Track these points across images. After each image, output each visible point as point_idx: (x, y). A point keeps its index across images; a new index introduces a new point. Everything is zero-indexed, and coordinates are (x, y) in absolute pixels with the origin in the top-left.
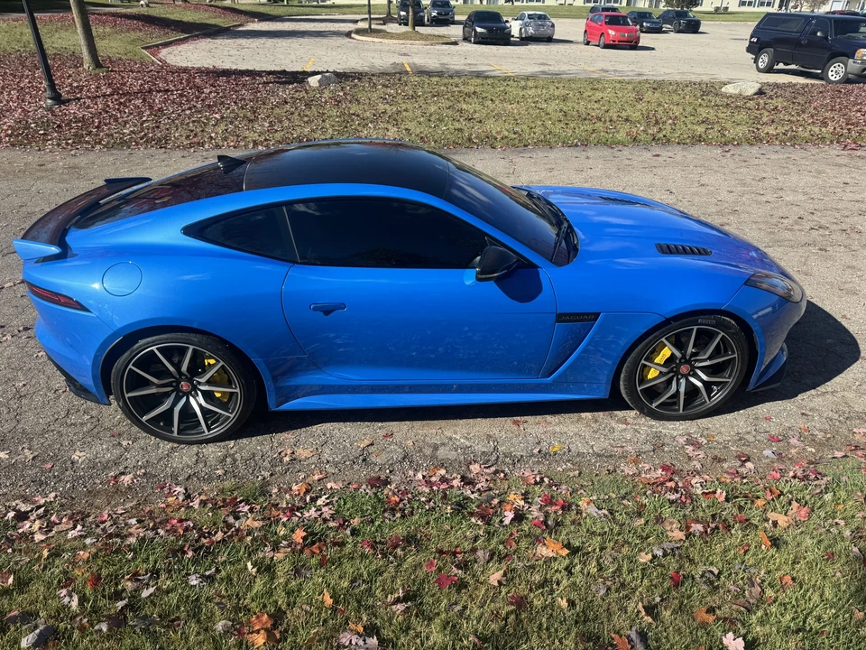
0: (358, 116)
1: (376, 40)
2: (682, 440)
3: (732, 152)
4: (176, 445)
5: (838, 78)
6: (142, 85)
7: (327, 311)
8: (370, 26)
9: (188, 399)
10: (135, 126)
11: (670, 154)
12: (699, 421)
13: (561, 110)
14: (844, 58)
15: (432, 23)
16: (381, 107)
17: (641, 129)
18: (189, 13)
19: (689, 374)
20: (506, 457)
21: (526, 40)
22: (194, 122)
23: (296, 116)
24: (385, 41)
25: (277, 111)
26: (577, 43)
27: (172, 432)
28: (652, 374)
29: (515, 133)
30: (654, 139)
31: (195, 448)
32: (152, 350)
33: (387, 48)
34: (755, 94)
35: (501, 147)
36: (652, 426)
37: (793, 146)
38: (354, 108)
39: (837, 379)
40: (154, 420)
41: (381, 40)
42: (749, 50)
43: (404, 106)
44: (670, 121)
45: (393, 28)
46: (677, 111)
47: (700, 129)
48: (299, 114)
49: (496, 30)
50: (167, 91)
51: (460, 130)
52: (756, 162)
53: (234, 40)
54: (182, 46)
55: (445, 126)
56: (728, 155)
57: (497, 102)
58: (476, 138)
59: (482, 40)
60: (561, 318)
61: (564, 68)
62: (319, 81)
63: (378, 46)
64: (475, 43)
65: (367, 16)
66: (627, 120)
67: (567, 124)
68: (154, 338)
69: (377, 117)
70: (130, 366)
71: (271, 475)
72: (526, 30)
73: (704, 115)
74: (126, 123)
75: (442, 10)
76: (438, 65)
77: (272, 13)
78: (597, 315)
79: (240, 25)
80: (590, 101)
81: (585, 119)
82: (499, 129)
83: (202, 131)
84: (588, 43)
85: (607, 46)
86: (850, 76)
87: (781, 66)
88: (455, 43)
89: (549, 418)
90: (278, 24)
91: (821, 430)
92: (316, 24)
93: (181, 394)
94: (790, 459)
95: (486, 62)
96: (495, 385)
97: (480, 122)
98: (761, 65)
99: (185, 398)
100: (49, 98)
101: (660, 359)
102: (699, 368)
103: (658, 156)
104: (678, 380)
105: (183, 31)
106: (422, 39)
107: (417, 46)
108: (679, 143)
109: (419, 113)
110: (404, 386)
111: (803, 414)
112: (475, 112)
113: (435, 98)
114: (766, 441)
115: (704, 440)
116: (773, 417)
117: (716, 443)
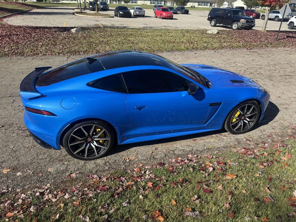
0: (94, 42)
1: (84, 16)
2: (245, 139)
3: (217, 52)
4: (85, 161)
5: (235, 28)
6: (6, 33)
7: (140, 109)
8: (81, 11)
9: (90, 144)
10: (9, 48)
11: (199, 53)
12: (246, 133)
13: (161, 40)
14: (237, 22)
15: (101, 10)
16: (101, 39)
17: (188, 45)
18: (9, 5)
19: (244, 119)
20: (197, 151)
21: (136, 16)
22: (32, 46)
23: (71, 43)
24: (88, 16)
25: (63, 41)
26: (152, 17)
27: (85, 157)
28: (234, 120)
29: (149, 47)
30: (193, 48)
31: (93, 161)
32: (80, 128)
33: (90, 19)
34: (217, 33)
36: (234, 137)
37: (233, 49)
38: (91, 40)
39: (276, 117)
40: (78, 153)
41: (86, 16)
42: (208, 19)
43: (109, 39)
44: (196, 42)
45: (88, 11)
46: (196, 39)
47: (205, 45)
48: (72, 42)
49: (127, 13)
50: (17, 35)
51: (131, 47)
52: (225, 54)
53: (31, 16)
54: (11, 18)
55: (125, 45)
56: (216, 52)
57: (140, 37)
58: (137, 49)
59: (122, 16)
60: (211, 105)
61: (152, 25)
62: (76, 31)
63: (86, 18)
64: (119, 17)
65: (78, 7)
66: (183, 42)
67: (165, 44)
68: (81, 123)
69: (101, 43)
70: (72, 134)
71: (125, 167)
72: (135, 13)
73: (205, 40)
74: (4, 47)
75: (105, 6)
76: (111, 25)
77: (41, 6)
78: (221, 103)
79: (30, 10)
80: (169, 36)
81: (170, 42)
82: (144, 46)
83: (37, 49)
84: (156, 17)
85: (163, 18)
86: (239, 27)
87: (218, 25)
88: (113, 17)
89: (203, 137)
90: (45, 10)
91: (279, 132)
92: (59, 10)
93: (87, 143)
94: (276, 141)
95: (126, 23)
96: (185, 129)
97: (137, 44)
98: (212, 24)
99: (89, 144)
101: (236, 115)
102: (247, 117)
103: (196, 53)
104: (241, 121)
105: (10, 12)
106: (101, 15)
107: (100, 18)
108: (200, 49)
109: (115, 41)
110: (156, 132)
111: (273, 128)
112: (134, 40)
113: (119, 36)
114: (267, 137)
115: (250, 139)
116: (265, 130)
117: (254, 139)
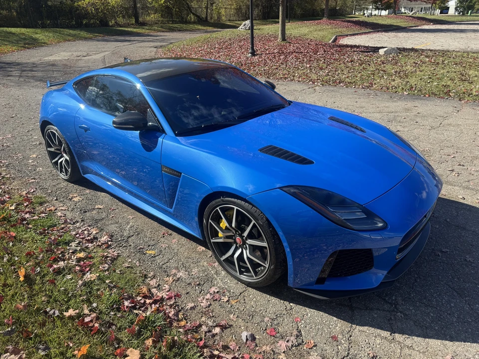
7: (86, 130)
32: (49, 132)
35: (468, 101)
38: (388, 67)
40: (54, 163)
43: (422, 69)
50: (302, 53)
55: (439, 82)
58: (454, 92)
60: (164, 168)
62: (385, 52)
68: (48, 126)
69: (397, 73)
70: (46, 136)
78: (180, 174)
93: (62, 156)
99: (63, 158)
100: (250, 53)
101: (222, 224)
112: (476, 76)
114: (264, 329)
115: (226, 299)
116: (303, 322)
117: (229, 306)
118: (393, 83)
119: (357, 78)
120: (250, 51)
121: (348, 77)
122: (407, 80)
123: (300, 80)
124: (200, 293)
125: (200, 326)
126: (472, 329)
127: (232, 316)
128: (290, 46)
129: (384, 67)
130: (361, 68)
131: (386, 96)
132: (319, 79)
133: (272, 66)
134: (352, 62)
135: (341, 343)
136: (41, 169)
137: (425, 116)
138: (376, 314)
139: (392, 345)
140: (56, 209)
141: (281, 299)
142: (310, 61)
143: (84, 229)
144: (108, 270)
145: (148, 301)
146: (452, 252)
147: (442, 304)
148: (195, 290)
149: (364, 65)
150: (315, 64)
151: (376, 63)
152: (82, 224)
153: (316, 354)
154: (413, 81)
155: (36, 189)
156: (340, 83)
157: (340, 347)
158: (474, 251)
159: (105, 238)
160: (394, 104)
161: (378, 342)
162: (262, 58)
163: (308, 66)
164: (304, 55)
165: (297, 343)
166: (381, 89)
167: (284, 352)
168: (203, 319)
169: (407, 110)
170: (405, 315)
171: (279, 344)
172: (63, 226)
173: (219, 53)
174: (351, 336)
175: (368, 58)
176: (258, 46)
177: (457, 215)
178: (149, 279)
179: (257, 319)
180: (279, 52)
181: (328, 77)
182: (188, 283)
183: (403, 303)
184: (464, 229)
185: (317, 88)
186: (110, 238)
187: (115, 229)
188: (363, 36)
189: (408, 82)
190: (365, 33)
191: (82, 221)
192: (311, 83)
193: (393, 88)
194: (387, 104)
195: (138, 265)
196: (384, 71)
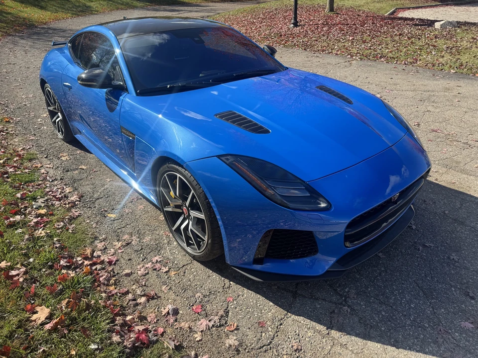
2: (156, 259)
36: (170, 244)
38: (440, 42)
50: (349, 24)
60: (122, 129)
78: (134, 136)
114: (191, 305)
115: (165, 270)
116: (235, 302)
117: (166, 277)
118: (441, 60)
119: (401, 53)
120: (293, 21)
121: (391, 52)
122: (459, 57)
123: (339, 53)
124: (143, 261)
125: (127, 293)
126: (425, 336)
127: (164, 288)
128: (337, 17)
129: (436, 42)
130: (409, 42)
131: (429, 73)
132: (359, 53)
133: (312, 38)
134: (400, 35)
135: (267, 330)
136: (45, 127)
137: (465, 98)
138: (320, 304)
139: (324, 340)
140: (42, 166)
141: (222, 276)
142: (355, 33)
143: (59, 187)
144: (61, 228)
145: (86, 262)
146: (437, 247)
147: (401, 303)
148: (139, 258)
149: (413, 39)
150: (359, 37)
151: (428, 37)
152: (60, 182)
153: (235, 338)
154: (464, 58)
155: (33, 146)
156: (381, 57)
157: (264, 334)
158: (464, 249)
159: (74, 198)
160: (435, 82)
161: (309, 334)
162: (304, 29)
163: (351, 38)
164: (350, 27)
165: (218, 324)
166: (426, 65)
167: (202, 331)
168: (134, 287)
169: (447, 89)
170: (353, 310)
171: (200, 322)
172: (40, 182)
173: (261, 23)
174: (281, 324)
175: (420, 32)
176: (302, 17)
177: (460, 208)
178: (98, 241)
179: (190, 293)
180: (323, 24)
181: (370, 51)
182: (135, 249)
183: (355, 297)
184: (462, 223)
185: (354, 62)
186: (79, 198)
187: (89, 190)
188: (427, 9)
189: (459, 59)
190: (431, 6)
191: (61, 179)
192: (349, 56)
193: (440, 65)
194: (426, 82)
195: (94, 226)
196: (434, 46)
